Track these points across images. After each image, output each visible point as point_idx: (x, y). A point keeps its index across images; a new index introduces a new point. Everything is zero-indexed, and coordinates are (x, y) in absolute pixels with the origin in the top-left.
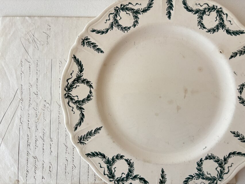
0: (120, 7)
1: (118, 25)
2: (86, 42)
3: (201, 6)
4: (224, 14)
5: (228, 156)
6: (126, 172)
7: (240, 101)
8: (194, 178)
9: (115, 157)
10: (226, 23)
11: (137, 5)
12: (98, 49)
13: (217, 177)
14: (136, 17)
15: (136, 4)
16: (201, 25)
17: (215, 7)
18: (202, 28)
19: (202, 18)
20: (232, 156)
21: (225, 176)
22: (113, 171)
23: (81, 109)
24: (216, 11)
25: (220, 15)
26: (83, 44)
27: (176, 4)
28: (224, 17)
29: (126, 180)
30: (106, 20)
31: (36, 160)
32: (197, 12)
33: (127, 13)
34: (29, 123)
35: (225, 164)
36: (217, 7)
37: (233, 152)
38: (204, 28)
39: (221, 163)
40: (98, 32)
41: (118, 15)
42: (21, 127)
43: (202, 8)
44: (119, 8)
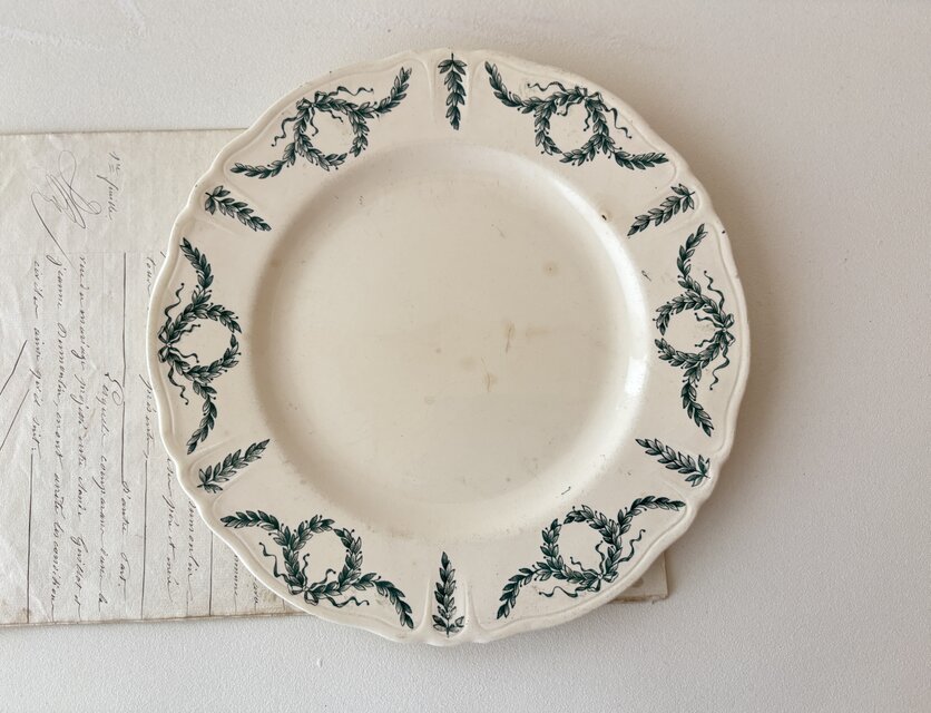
0: (312, 101)
1: (309, 150)
2: (220, 202)
3: (542, 90)
4: (607, 110)
5: (629, 510)
6: (339, 566)
7: (662, 354)
8: (535, 576)
9: (305, 525)
10: (614, 134)
11: (362, 92)
12: (255, 220)
13: (599, 571)
14: (361, 126)
15: (360, 90)
16: (544, 143)
17: (582, 92)
18: (549, 150)
19: (546, 123)
20: (641, 508)
21: (622, 568)
22: (302, 564)
23: (206, 390)
24: (583, 102)
25: (597, 114)
26: (211, 206)
27: (471, 87)
28: (608, 117)
29: (338, 590)
30: (276, 139)
31: (82, 548)
32: (532, 106)
33: (334, 117)
34: (59, 439)
35: (622, 532)
36: (586, 90)
37: (643, 498)
38: (554, 149)
39: (611, 532)
40: (254, 172)
41: (308, 124)
42: (36, 452)
43: (544, 96)
44: (311, 104)
